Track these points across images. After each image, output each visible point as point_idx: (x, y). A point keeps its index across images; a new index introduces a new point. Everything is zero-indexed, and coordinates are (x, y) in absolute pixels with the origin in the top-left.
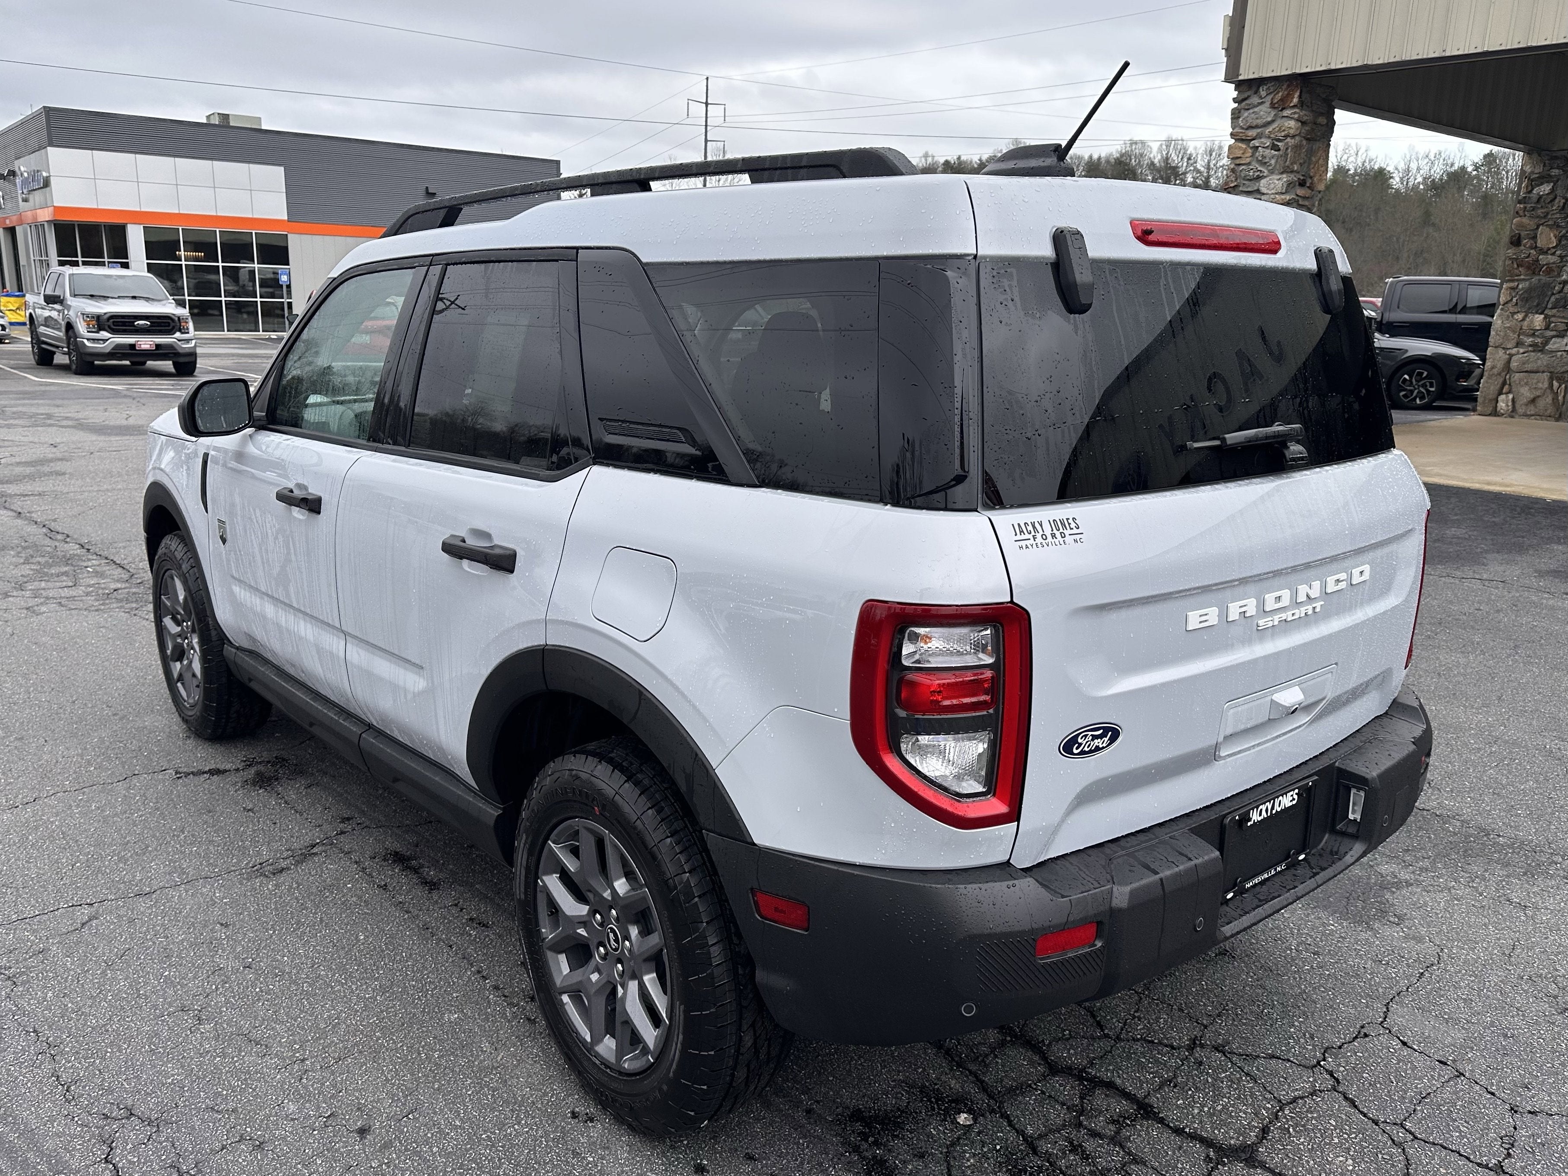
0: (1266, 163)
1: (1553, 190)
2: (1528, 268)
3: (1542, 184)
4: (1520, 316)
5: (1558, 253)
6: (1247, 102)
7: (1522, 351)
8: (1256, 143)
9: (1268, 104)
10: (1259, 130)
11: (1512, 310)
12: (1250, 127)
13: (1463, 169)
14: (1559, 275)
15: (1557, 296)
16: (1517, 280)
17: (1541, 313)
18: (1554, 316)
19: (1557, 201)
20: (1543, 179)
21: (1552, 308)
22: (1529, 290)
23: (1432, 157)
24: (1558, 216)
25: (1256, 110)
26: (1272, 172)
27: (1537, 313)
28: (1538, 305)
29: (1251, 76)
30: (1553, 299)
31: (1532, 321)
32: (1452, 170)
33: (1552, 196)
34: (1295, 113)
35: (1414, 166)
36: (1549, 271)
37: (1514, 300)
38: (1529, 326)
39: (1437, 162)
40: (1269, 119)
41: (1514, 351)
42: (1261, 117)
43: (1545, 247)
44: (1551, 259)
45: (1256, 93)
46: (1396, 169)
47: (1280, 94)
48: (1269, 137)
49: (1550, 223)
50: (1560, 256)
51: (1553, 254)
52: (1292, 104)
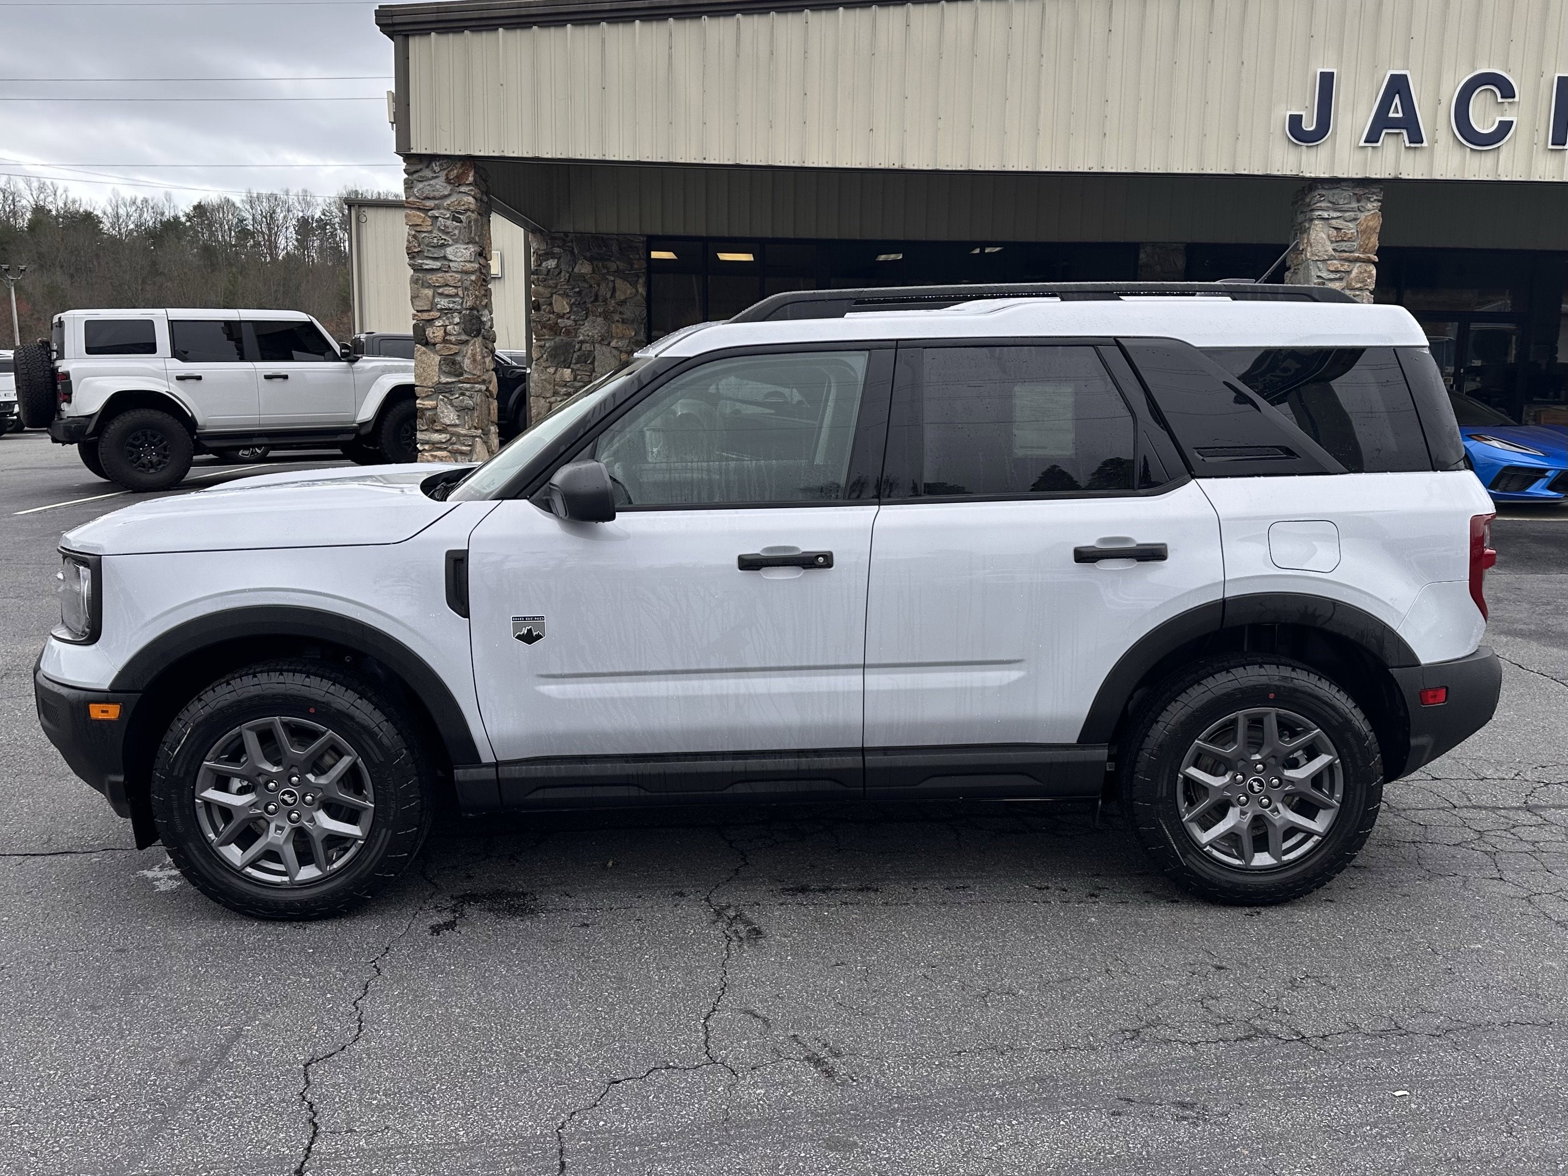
0: (448, 233)
1: (558, 266)
2: (551, 329)
3: (548, 259)
4: (552, 370)
5: (572, 317)
6: (420, 174)
7: (559, 399)
8: (436, 213)
9: (443, 178)
10: (437, 202)
11: (544, 364)
12: (427, 198)
13: (176, 218)
14: (576, 336)
15: (578, 353)
16: (544, 340)
17: (568, 368)
18: (578, 370)
19: (563, 274)
20: (548, 255)
21: (576, 363)
22: (555, 348)
23: (139, 202)
24: (566, 287)
25: (431, 182)
26: (456, 241)
27: (565, 367)
28: (564, 361)
29: (424, 152)
30: (575, 356)
31: (562, 374)
32: (165, 219)
33: (558, 270)
34: (472, 190)
35: (122, 211)
36: (568, 332)
37: (545, 356)
38: (561, 378)
39: (145, 210)
40: (446, 193)
41: (553, 399)
42: (438, 190)
43: (561, 313)
44: (569, 323)
45: (427, 167)
46: (105, 213)
47: (455, 172)
48: (448, 209)
49: (560, 292)
50: (574, 320)
51: (569, 318)
52: (468, 182)
